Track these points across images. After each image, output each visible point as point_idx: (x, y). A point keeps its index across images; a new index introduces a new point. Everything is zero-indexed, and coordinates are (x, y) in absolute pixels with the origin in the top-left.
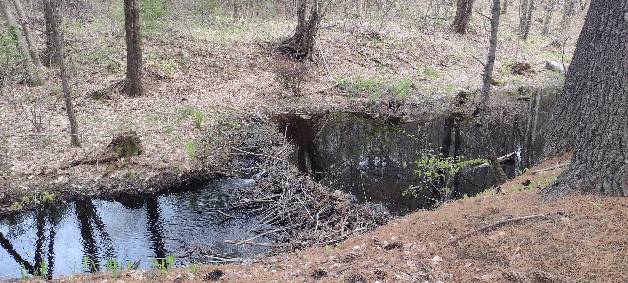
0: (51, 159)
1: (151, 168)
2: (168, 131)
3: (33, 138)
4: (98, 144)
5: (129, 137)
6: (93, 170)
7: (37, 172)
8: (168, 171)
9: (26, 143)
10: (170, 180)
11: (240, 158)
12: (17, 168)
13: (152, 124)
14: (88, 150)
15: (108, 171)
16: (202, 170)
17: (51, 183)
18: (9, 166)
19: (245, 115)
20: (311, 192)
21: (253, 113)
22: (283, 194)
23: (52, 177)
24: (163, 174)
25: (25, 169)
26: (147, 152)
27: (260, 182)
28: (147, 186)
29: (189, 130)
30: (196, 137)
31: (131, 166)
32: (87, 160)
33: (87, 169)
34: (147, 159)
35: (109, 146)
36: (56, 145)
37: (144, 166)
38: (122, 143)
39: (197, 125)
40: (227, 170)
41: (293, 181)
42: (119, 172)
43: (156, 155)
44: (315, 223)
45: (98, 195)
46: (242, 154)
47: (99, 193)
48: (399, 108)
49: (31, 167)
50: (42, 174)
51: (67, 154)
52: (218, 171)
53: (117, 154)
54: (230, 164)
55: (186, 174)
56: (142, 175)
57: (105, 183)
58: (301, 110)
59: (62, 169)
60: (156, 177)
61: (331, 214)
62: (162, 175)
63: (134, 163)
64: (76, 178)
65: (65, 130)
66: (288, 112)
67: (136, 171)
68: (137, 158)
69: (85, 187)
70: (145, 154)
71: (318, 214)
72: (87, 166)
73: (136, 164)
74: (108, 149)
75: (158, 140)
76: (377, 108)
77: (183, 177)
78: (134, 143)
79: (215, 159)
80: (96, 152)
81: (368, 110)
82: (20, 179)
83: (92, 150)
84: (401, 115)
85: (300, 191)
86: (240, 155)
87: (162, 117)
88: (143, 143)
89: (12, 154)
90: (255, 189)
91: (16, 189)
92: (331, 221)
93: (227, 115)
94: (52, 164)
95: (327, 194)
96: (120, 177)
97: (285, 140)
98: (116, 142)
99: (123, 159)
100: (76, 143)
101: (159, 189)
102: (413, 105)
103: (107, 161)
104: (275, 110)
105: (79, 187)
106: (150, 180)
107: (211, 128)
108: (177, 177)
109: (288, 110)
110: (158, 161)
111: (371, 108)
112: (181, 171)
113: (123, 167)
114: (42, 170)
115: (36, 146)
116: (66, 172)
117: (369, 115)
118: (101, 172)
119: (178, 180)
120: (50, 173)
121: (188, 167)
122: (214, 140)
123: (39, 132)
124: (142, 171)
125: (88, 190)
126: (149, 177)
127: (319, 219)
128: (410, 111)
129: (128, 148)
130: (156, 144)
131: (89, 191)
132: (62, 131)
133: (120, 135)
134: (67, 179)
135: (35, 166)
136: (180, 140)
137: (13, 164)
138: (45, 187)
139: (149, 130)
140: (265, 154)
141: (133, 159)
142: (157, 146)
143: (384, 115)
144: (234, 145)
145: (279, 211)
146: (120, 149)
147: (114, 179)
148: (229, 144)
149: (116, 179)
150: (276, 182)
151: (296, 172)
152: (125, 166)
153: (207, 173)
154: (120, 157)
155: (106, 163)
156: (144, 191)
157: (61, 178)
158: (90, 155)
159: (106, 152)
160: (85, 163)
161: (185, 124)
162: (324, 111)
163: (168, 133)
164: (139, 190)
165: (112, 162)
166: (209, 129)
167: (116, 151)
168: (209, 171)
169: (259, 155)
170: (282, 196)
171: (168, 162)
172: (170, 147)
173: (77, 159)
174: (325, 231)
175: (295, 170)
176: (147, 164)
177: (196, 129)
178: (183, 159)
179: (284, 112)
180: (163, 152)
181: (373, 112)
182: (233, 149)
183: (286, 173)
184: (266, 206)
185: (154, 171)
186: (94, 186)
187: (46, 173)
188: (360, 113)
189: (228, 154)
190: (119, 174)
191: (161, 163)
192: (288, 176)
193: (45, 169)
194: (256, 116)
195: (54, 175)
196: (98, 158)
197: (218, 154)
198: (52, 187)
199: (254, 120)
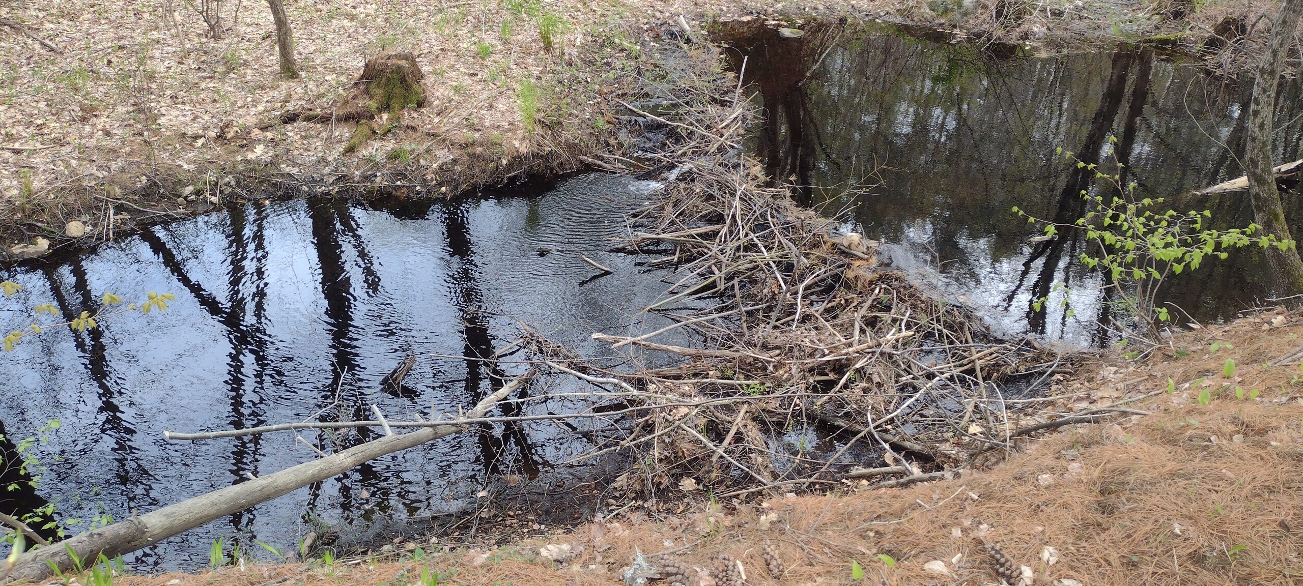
0: (240, 103)
1: (444, 140)
2: (484, 53)
3: (205, 52)
4: (335, 76)
5: (399, 68)
6: (324, 135)
7: (212, 134)
8: (479, 150)
9: (191, 62)
10: (484, 171)
11: (633, 127)
12: (171, 120)
13: (448, 35)
14: (314, 89)
15: (355, 140)
16: (551, 152)
17: (239, 158)
18: (155, 114)
19: (652, 20)
20: (788, 228)
21: (671, 17)
22: (726, 229)
23: (242, 146)
24: (469, 156)
25: (187, 125)
26: (436, 102)
27: (675, 193)
28: (434, 182)
29: (527, 52)
30: (541, 72)
31: (401, 133)
32: (311, 113)
33: (313, 133)
34: (436, 120)
35: (356, 84)
36: (249, 72)
37: (429, 134)
38: (384, 80)
39: (544, 42)
40: (606, 155)
41: (750, 199)
42: (377, 144)
43: (455, 111)
44: (793, 306)
45: (333, 192)
46: (640, 119)
47: (336, 189)
48: (1020, 22)
49: (200, 120)
50: (221, 137)
51: (271, 94)
52: (585, 158)
53: (373, 104)
54: (612, 141)
55: (517, 160)
56: (426, 156)
57: (349, 168)
58: (781, 13)
59: (261, 129)
60: (455, 161)
61: (830, 288)
62: (465, 158)
63: (408, 127)
64: (289, 150)
65: (269, 36)
66: (749, 18)
67: (414, 146)
68: (415, 115)
69: (307, 173)
70: (433, 108)
71: (801, 287)
72: (312, 125)
73: (414, 129)
74: (354, 91)
75: (459, 76)
76: (965, 18)
77: (510, 167)
78: (409, 81)
79: (580, 127)
80: (331, 96)
81: (942, 21)
82: (177, 145)
83: (322, 90)
84: (1021, 38)
85: (765, 226)
86: (636, 121)
87: (470, 18)
88: (429, 80)
89: (162, 88)
90: (663, 208)
91: (170, 169)
92: (830, 305)
93: (613, 20)
94: (240, 116)
95: (826, 237)
96: (380, 157)
97: (739, 91)
98: (371, 74)
99: (385, 116)
100: (289, 70)
101: (460, 190)
102: (1054, 14)
103: (354, 119)
104: (721, 10)
105: (295, 171)
106: (441, 168)
107: (575, 52)
108: (497, 167)
109: (751, 13)
110: (459, 127)
111: (950, 15)
112: (506, 152)
113: (385, 134)
114: (222, 129)
115: (209, 70)
116: (269, 135)
117: (941, 33)
118: (341, 141)
119: (500, 173)
120: (237, 136)
121: (521, 144)
122: (579, 82)
123: (217, 38)
124: (425, 147)
125: (314, 181)
126: (440, 162)
127: (804, 297)
128: (1044, 29)
129: (396, 91)
130: (455, 84)
131: (316, 182)
132: (263, 39)
133: (380, 61)
134: (271, 153)
135: (206, 117)
136: (506, 76)
137: (163, 111)
138: (227, 170)
139: (442, 50)
140: (692, 124)
141: (408, 117)
142: (456, 89)
143: (979, 36)
144: (624, 95)
145: (714, 268)
146: (380, 92)
147: (368, 160)
148: (612, 92)
149: (371, 161)
150: (710, 197)
151: (759, 175)
152: (389, 131)
153: (562, 160)
154: (380, 110)
155: (352, 122)
156: (429, 192)
157: (259, 149)
158: (318, 101)
159: (350, 96)
160: (308, 119)
161: (520, 37)
162: (834, 20)
163: (483, 59)
164: (418, 188)
165: (363, 121)
166: (570, 54)
167: (371, 97)
168: (565, 155)
169: (678, 127)
170: (723, 232)
171: (479, 130)
172: (485, 94)
173: (291, 108)
174: (816, 328)
175: (757, 170)
176: (436, 130)
177: (542, 52)
178: (510, 124)
179: (740, 16)
180: (469, 106)
181: (954, 27)
182: (619, 104)
183: (735, 178)
184: (685, 252)
185: (449, 149)
186: (325, 172)
187: (229, 136)
188: (920, 28)
189: (609, 116)
190: (377, 150)
191: (465, 131)
192: (740, 185)
193: (227, 126)
194: (677, 24)
195: (245, 142)
196: (334, 109)
197: (588, 116)
198: (240, 167)
199: (672, 34)
